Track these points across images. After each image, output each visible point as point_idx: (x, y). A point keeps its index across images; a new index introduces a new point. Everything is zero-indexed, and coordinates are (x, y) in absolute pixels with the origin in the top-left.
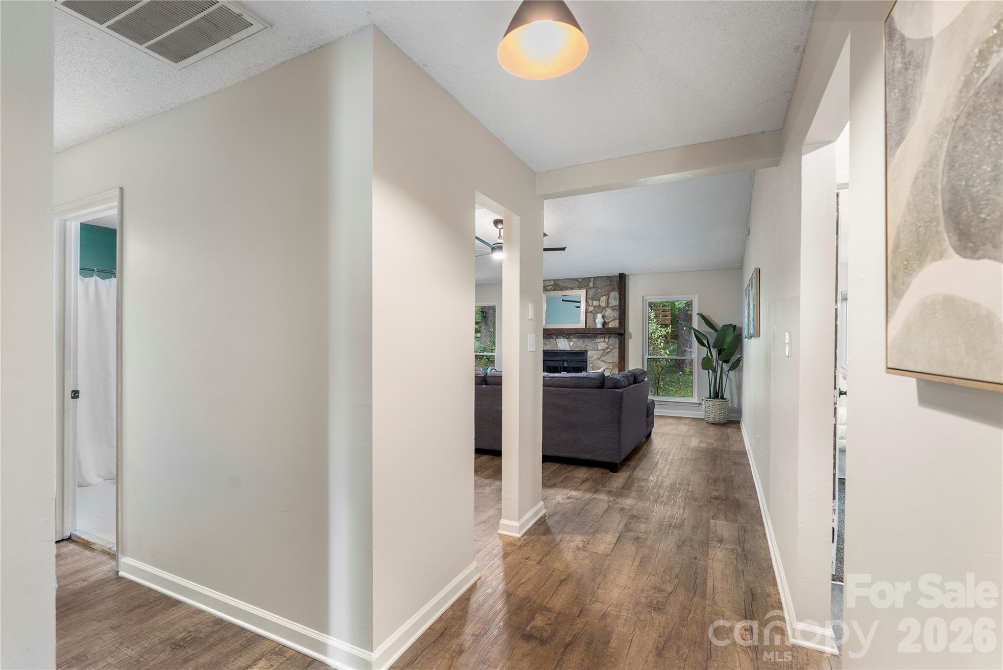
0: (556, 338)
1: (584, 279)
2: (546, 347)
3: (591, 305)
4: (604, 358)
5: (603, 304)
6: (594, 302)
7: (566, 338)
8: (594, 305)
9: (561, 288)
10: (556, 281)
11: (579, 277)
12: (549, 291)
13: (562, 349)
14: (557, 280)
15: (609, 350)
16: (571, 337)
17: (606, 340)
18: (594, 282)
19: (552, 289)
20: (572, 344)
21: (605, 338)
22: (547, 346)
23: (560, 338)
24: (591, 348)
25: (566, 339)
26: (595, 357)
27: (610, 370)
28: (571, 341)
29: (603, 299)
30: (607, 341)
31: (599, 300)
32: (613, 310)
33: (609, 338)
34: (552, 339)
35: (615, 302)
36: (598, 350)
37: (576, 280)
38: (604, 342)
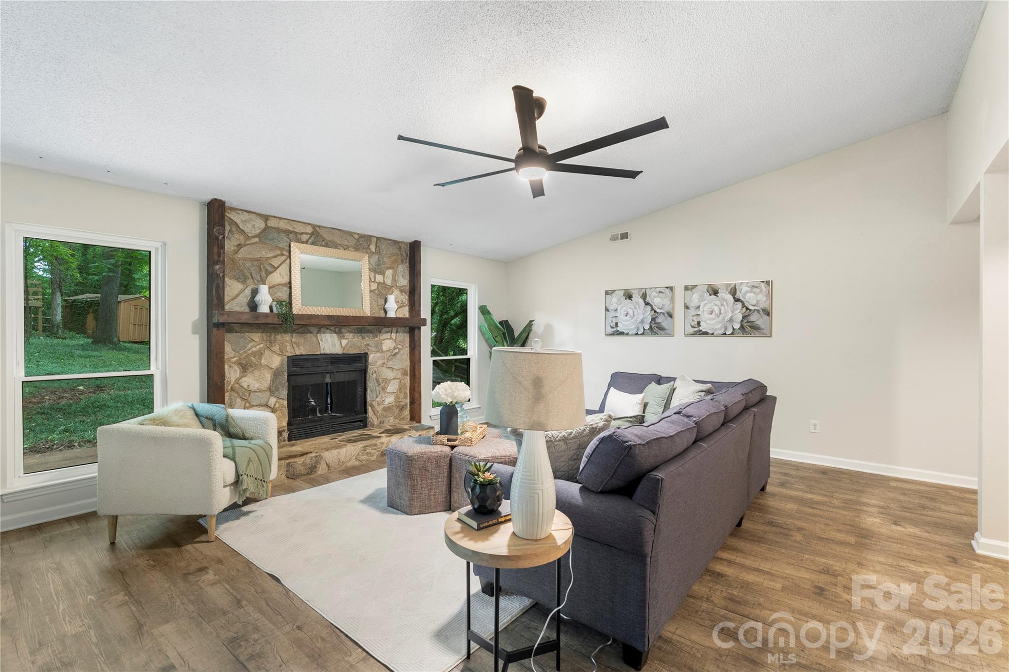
0: (317, 333)
1: (362, 236)
2: (300, 349)
3: (373, 280)
4: (390, 364)
5: (389, 282)
6: (377, 275)
7: (336, 332)
8: (377, 281)
9: (327, 244)
10: (318, 229)
11: (355, 232)
12: (303, 243)
13: (328, 352)
14: (319, 227)
15: (397, 351)
16: (343, 330)
17: (394, 335)
18: (376, 245)
19: (310, 241)
20: (344, 342)
21: (391, 333)
22: (301, 347)
23: (324, 333)
24: (373, 349)
25: (335, 335)
26: (379, 363)
27: (398, 380)
28: (343, 337)
29: (389, 272)
30: (394, 338)
31: (383, 273)
32: (401, 291)
33: (397, 333)
34: (309, 335)
35: (404, 282)
36: (383, 352)
37: (351, 234)
38: (391, 338)
